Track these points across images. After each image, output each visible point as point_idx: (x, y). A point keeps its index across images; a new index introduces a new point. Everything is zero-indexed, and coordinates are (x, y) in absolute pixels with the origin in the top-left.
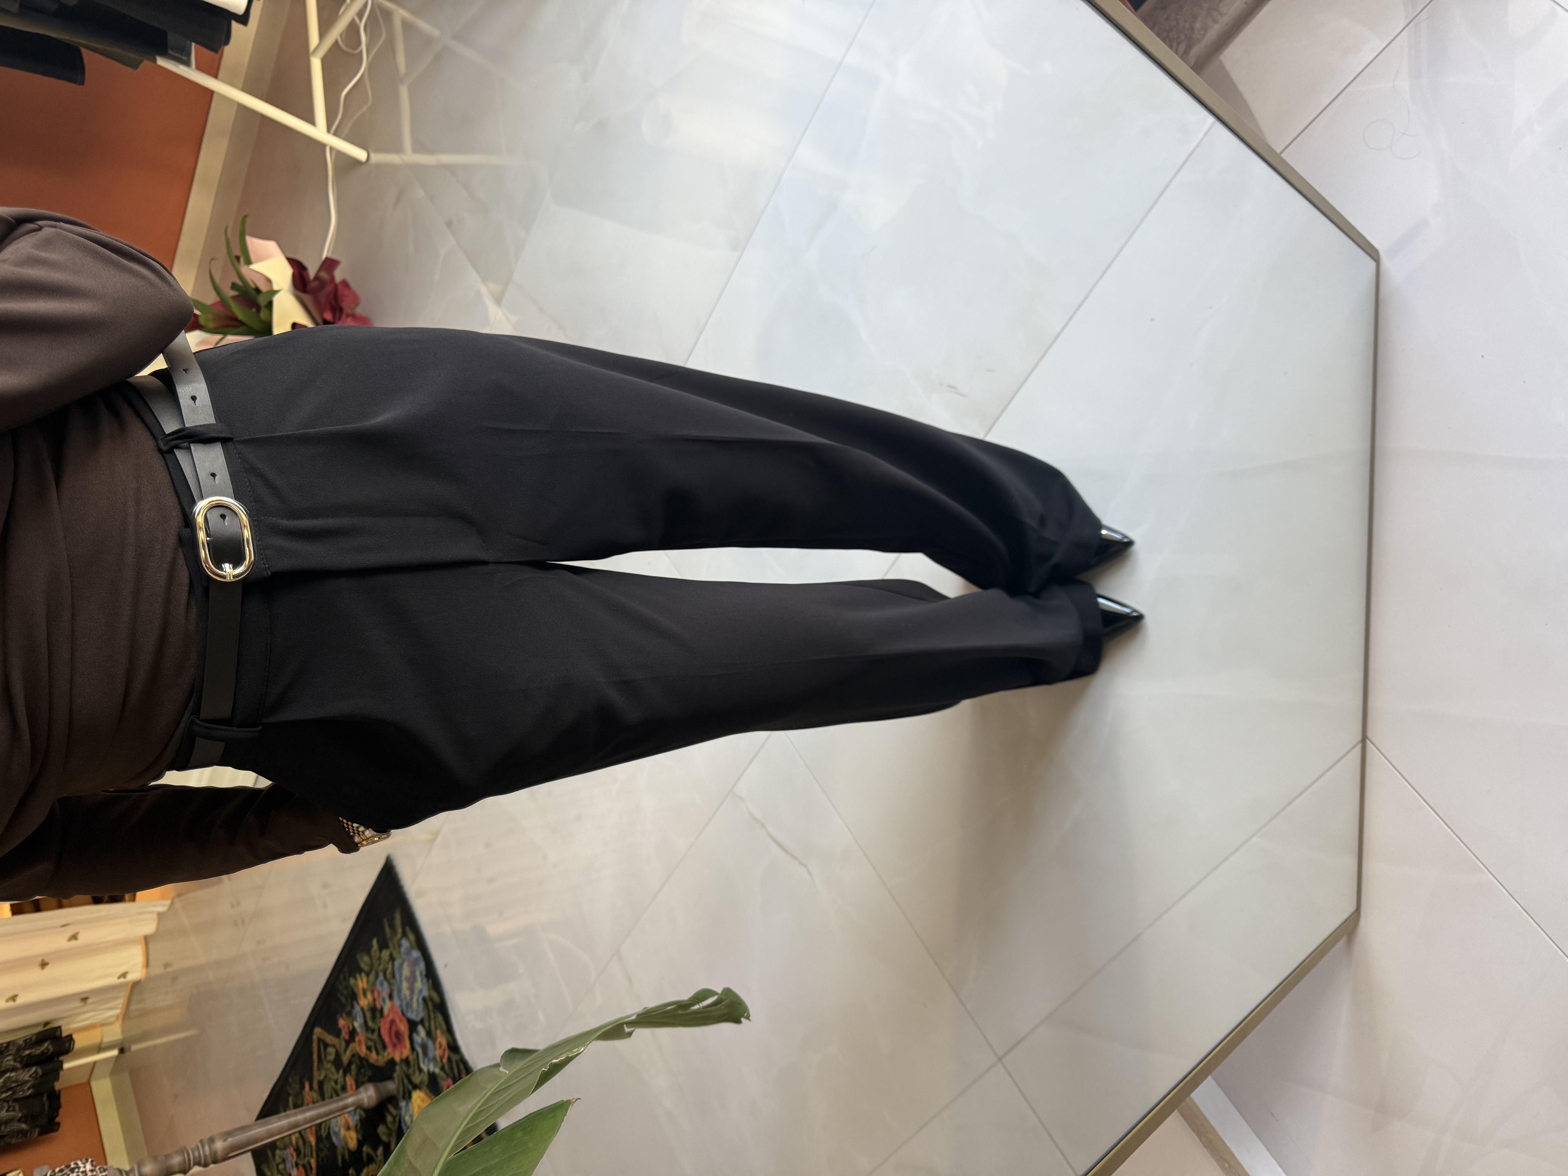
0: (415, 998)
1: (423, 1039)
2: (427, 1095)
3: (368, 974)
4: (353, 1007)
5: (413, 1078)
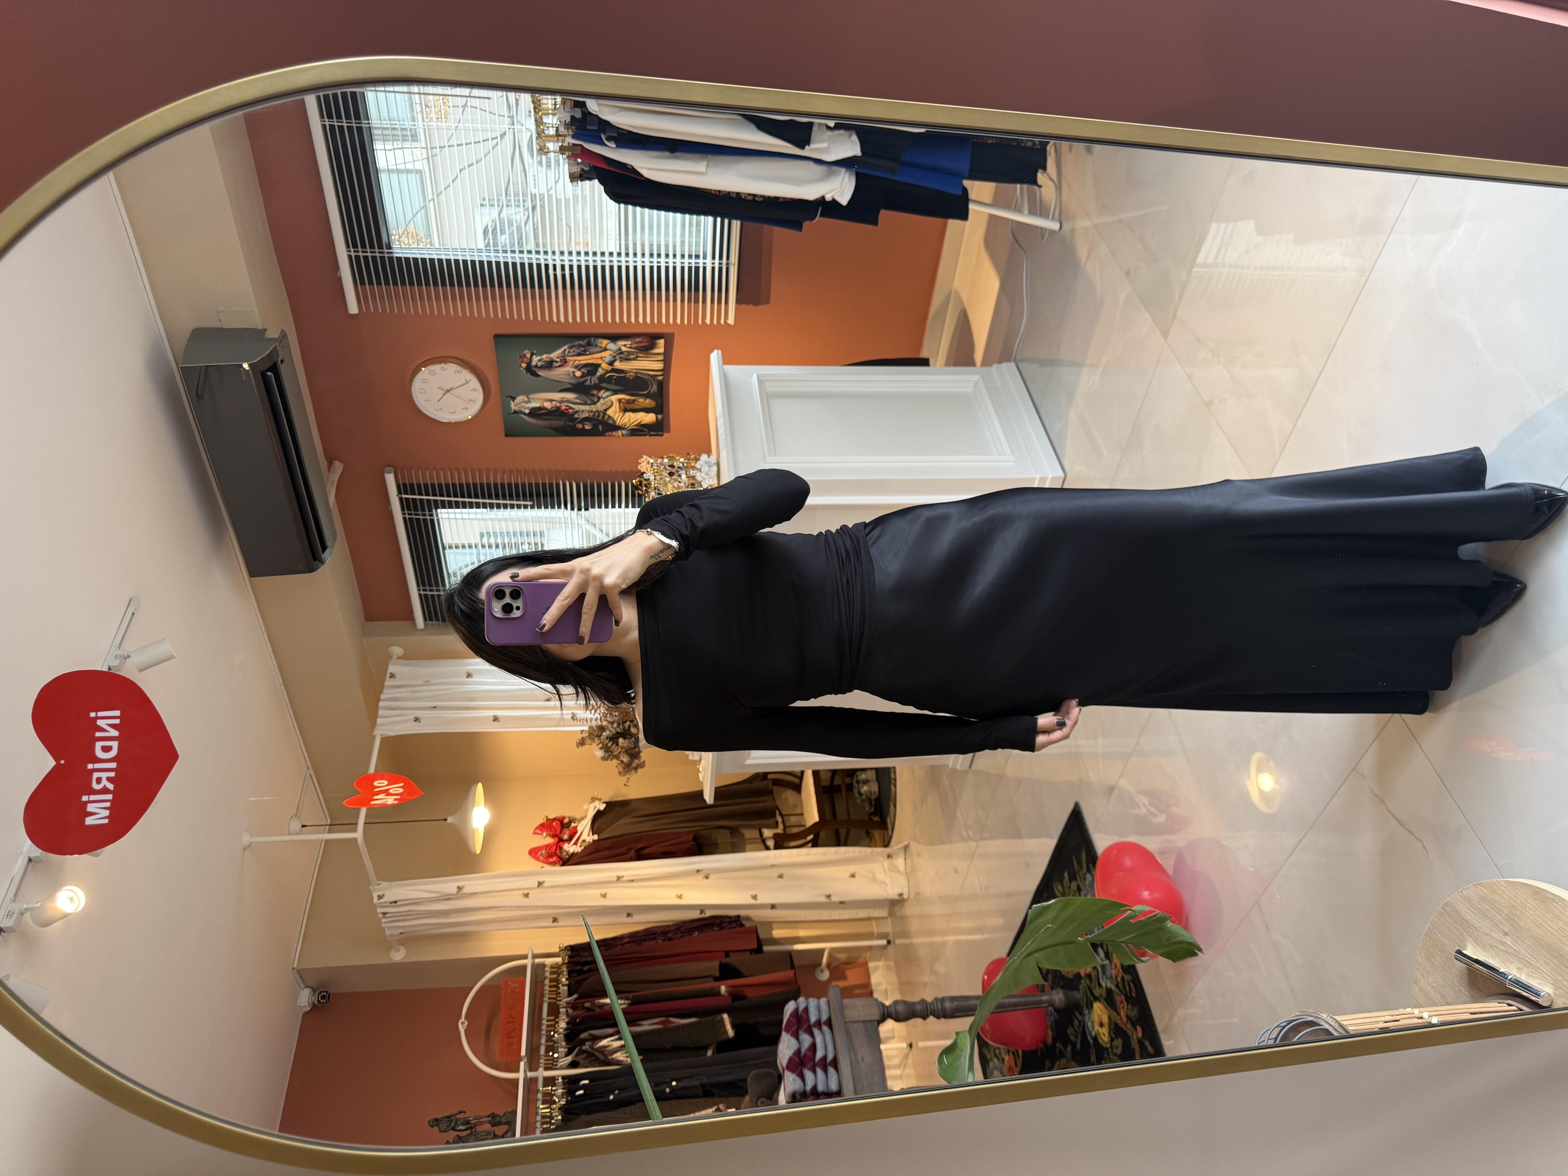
2: (1105, 1006)
5: (1094, 991)
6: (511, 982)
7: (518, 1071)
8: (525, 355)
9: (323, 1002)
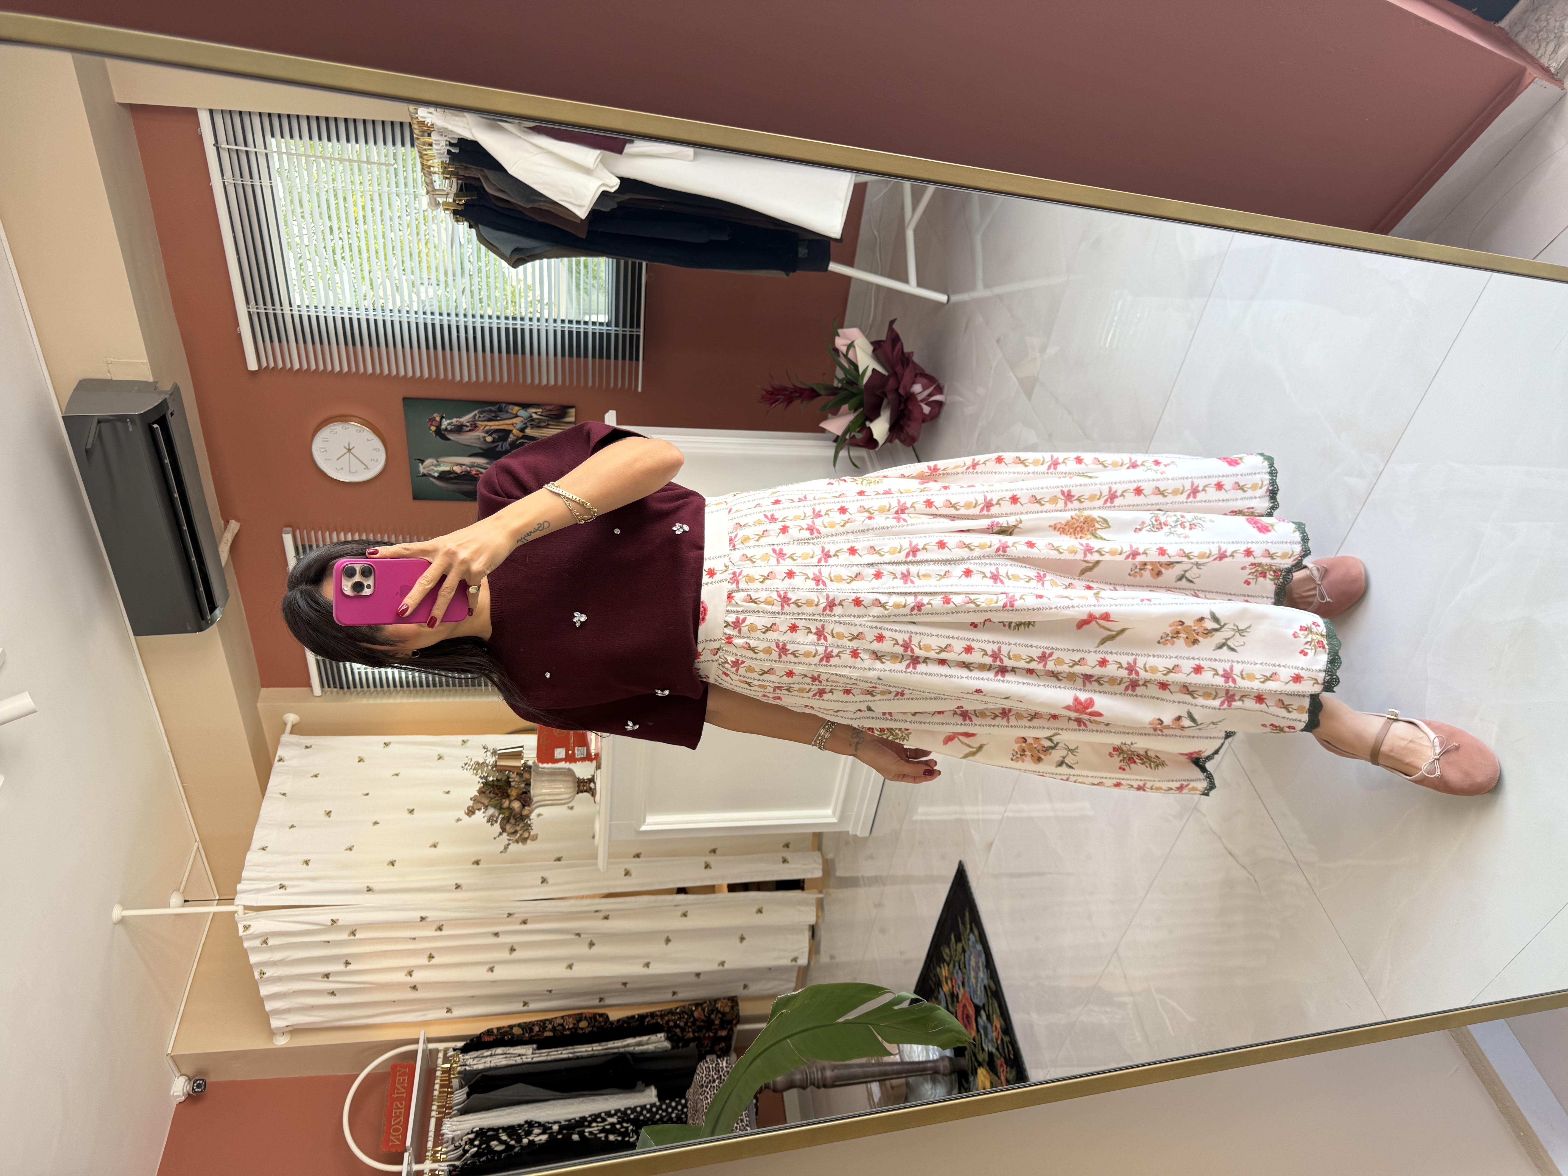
0: (979, 986)
1: (984, 1022)
2: (988, 1072)
3: (948, 965)
4: (939, 992)
5: (978, 1056)
6: (400, 1067)
7: (401, 1163)
8: (434, 419)
9: (198, 1092)
